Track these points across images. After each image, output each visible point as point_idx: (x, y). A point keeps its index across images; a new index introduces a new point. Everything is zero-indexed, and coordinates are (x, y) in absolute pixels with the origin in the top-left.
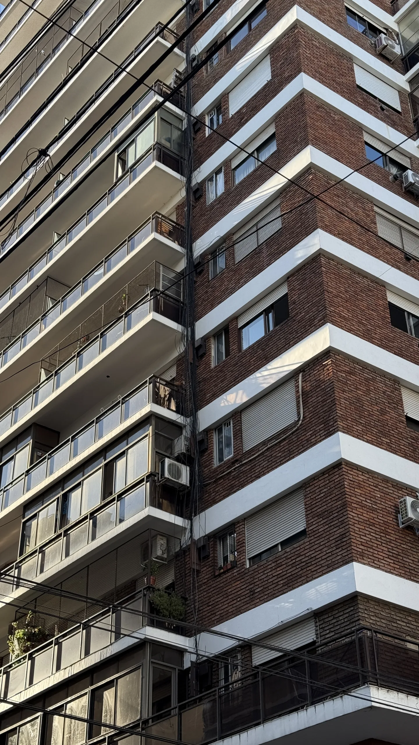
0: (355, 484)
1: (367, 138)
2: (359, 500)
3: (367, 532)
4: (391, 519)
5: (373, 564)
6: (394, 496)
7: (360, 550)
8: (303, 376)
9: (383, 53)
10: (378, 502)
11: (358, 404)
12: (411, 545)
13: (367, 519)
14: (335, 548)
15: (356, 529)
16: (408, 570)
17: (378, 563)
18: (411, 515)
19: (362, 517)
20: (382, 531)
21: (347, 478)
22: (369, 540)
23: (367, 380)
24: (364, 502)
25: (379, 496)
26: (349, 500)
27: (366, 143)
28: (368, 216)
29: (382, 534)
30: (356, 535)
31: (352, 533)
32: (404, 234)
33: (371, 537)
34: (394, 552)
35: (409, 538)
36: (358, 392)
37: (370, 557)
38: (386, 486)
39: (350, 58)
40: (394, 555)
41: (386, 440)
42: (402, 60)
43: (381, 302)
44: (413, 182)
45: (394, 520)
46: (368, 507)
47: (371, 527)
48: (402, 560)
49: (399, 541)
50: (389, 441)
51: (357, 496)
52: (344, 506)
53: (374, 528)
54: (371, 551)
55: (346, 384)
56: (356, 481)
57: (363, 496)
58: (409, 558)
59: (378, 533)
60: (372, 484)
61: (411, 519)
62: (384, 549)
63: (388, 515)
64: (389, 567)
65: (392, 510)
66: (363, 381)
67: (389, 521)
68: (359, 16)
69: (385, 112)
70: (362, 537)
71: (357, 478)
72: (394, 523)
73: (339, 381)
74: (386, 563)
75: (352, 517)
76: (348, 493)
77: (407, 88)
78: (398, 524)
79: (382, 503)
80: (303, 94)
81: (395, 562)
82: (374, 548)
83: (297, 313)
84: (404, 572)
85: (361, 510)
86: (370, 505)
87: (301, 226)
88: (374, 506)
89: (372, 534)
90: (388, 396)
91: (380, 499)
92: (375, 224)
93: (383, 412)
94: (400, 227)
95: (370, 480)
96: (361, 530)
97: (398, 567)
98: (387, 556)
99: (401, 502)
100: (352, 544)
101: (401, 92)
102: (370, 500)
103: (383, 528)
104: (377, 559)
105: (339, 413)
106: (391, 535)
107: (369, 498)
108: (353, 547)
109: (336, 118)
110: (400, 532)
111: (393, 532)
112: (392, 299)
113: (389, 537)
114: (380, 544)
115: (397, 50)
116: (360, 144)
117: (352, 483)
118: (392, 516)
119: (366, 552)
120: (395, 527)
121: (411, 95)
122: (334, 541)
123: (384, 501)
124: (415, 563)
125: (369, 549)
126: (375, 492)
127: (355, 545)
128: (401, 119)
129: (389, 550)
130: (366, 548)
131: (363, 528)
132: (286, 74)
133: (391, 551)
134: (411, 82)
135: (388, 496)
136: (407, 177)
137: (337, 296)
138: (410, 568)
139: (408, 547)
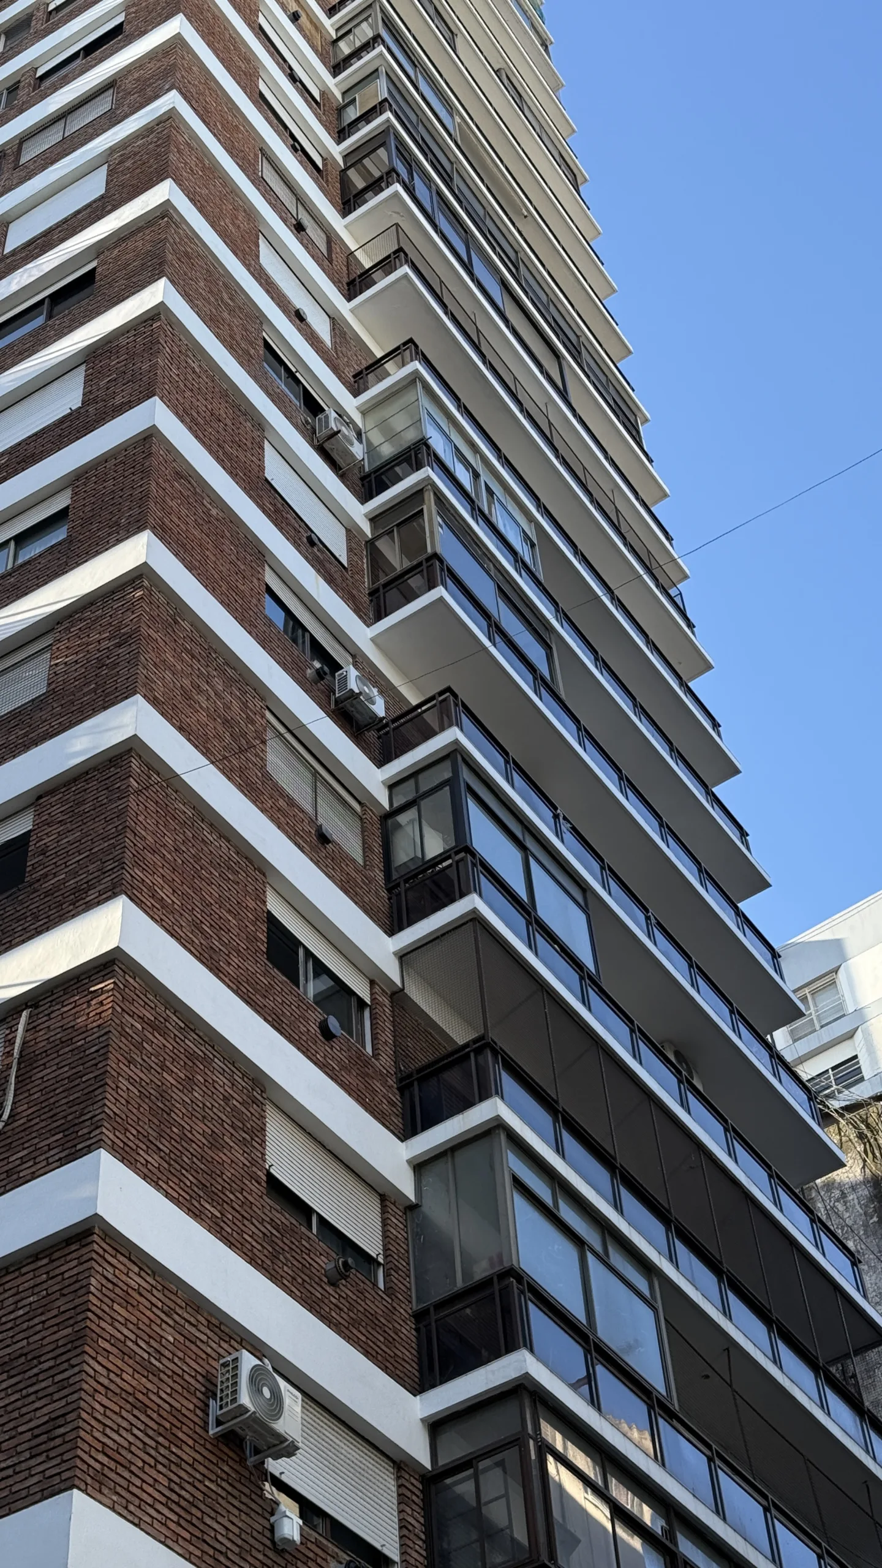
0: (117, 1290)
1: (270, 579)
2: (119, 1335)
3: (125, 1424)
4: (191, 1407)
5: (125, 1513)
6: (209, 1350)
7: (98, 1466)
8: (30, 1017)
9: (327, 446)
10: (166, 1353)
11: (160, 1104)
12: (229, 1488)
13: (130, 1390)
14: (27, 1455)
15: (97, 1406)
16: (211, 1552)
17: (138, 1513)
18: (245, 1399)
19: (118, 1380)
20: (161, 1430)
21: (100, 1269)
22: (126, 1444)
23: (191, 1056)
24: (130, 1344)
25: (172, 1340)
26: (94, 1327)
27: (270, 591)
28: (253, 722)
29: (161, 1439)
30: (93, 1422)
31: (84, 1415)
32: (321, 789)
33: (131, 1439)
34: (183, 1493)
35: (226, 1468)
36: (165, 1074)
37: (118, 1489)
38: (192, 1320)
39: (260, 424)
40: (183, 1503)
41: (212, 1210)
42: (362, 479)
43: (251, 904)
44: (357, 691)
45: (198, 1412)
46: (138, 1358)
47: (136, 1412)
48: (201, 1520)
49: (201, 1469)
50: (219, 1215)
51: (117, 1324)
52: (78, 1340)
53: (143, 1417)
54: (126, 1474)
55: (139, 1047)
56: (121, 1284)
57: (131, 1326)
58: (220, 1519)
59: (151, 1433)
60: (160, 1305)
61: (243, 1409)
62: (160, 1478)
63: (185, 1393)
64: (163, 1530)
65: (198, 1386)
66: (182, 1056)
67: (184, 1411)
68: (287, 369)
69: (315, 550)
70: (108, 1431)
71: (124, 1278)
72: (196, 1419)
73: (123, 1034)
74: (159, 1517)
75: (92, 1373)
76: (94, 1308)
77: (366, 528)
78: (206, 1423)
79: (176, 1360)
80: (150, 437)
81: (182, 1522)
82: (133, 1468)
83: (46, 875)
84: (198, 1553)
85: (119, 1363)
86: (146, 1356)
87: (95, 690)
88: (153, 1360)
89: (136, 1431)
90: (234, 1109)
91: (171, 1347)
92: (264, 742)
93: (215, 1142)
94: (315, 774)
95: (155, 1292)
96: (108, 1413)
97: (187, 1536)
98: (163, 1500)
99: (225, 1365)
100: (80, 1443)
101: (352, 532)
102: (148, 1343)
103: (168, 1425)
104: (137, 1502)
106: (184, 1447)
107: (146, 1338)
108: (79, 1452)
109: (214, 512)
110: (208, 1446)
111: (191, 1442)
112: (275, 906)
113: (179, 1452)
114: (152, 1462)
115: (358, 450)
116: (255, 581)
117: (110, 1286)
118: (195, 1401)
119: (112, 1475)
120: (198, 1429)
121: (371, 544)
122: (28, 1435)
123: (181, 1355)
124: (231, 1535)
125: (120, 1470)
126: (164, 1326)
127: (86, 1448)
128: (344, 579)
129: (173, 1485)
130: (112, 1465)
131: (117, 1409)
132: (118, 400)
133: (177, 1489)
134: (374, 519)
135: (193, 1347)
136: (344, 680)
138: (218, 1546)
139: (220, 1491)
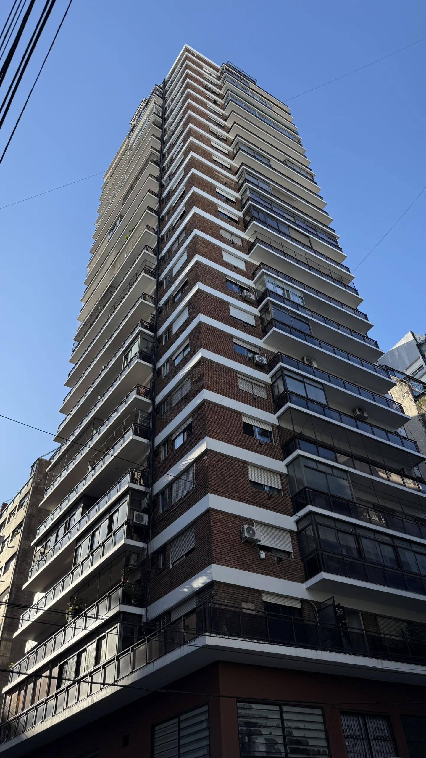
0: (217, 520)
1: (235, 341)
2: (218, 529)
3: (222, 546)
4: (237, 538)
5: (225, 564)
6: (240, 525)
7: (218, 557)
8: (196, 464)
9: (245, 299)
10: (230, 529)
11: (222, 477)
12: (248, 551)
13: (223, 539)
14: (206, 556)
15: (216, 545)
16: (246, 565)
17: (228, 563)
18: (246, 535)
19: (220, 538)
20: (231, 545)
21: (212, 517)
22: (223, 550)
23: (228, 464)
24: (221, 530)
25: (231, 525)
26: (213, 530)
27: (235, 343)
28: (234, 379)
29: (231, 547)
30: (215, 549)
31: (213, 548)
32: (254, 386)
33: (224, 549)
34: (238, 556)
35: (247, 547)
36: (222, 470)
37: (223, 560)
38: (235, 520)
39: (228, 304)
40: (238, 558)
41: (237, 495)
42: (257, 301)
43: (238, 422)
44: (258, 360)
45: (239, 538)
46: (224, 532)
47: (225, 543)
48: (243, 559)
49: (241, 549)
50: (239, 495)
51: (218, 527)
52: (210, 533)
53: (226, 544)
54: (224, 556)
55: (215, 467)
56: (218, 519)
57: (221, 526)
58: (247, 558)
59: (229, 546)
60: (227, 519)
61: (246, 537)
62: (232, 554)
63: (236, 535)
64: (234, 565)
65: (238, 533)
66: (226, 465)
67: (236, 539)
68: (234, 283)
69: (246, 327)
70: (219, 549)
71: (218, 517)
72: (239, 540)
73: (212, 466)
74: (233, 562)
75: (214, 539)
76: (212, 526)
77: (259, 314)
78: (241, 540)
79: (233, 529)
80: (200, 323)
81: (238, 561)
82: (226, 555)
83: (195, 432)
84: (243, 566)
85: (219, 535)
86: (225, 531)
87: (198, 388)
88: (227, 532)
89: (225, 547)
90: (240, 471)
91: (231, 527)
92: (238, 383)
93: (236, 480)
94: (252, 383)
95: (226, 517)
96: (219, 546)
97: (239, 564)
98: (233, 558)
99: (242, 528)
100: (213, 554)
101: (255, 317)
102: (226, 528)
103: (232, 543)
104: (227, 561)
105: (210, 483)
106: (237, 546)
107: (225, 527)
108: (213, 556)
109: (218, 333)
110: (242, 544)
111: (238, 545)
112: (245, 420)
113: (236, 548)
114: (230, 552)
115: (253, 297)
116: (231, 344)
117: (215, 520)
118: (238, 536)
119: (221, 558)
120: (239, 542)
121: (261, 317)
122: (205, 553)
123: (234, 528)
124: (250, 560)
125: (223, 556)
126: (229, 523)
127: (214, 554)
128: (255, 330)
129: (235, 555)
130: (221, 555)
131: (220, 544)
132: (194, 314)
133: (236, 555)
134: (260, 311)
135: (236, 525)
136: (255, 358)
137: (212, 422)
138: (247, 563)
139: (246, 552)
